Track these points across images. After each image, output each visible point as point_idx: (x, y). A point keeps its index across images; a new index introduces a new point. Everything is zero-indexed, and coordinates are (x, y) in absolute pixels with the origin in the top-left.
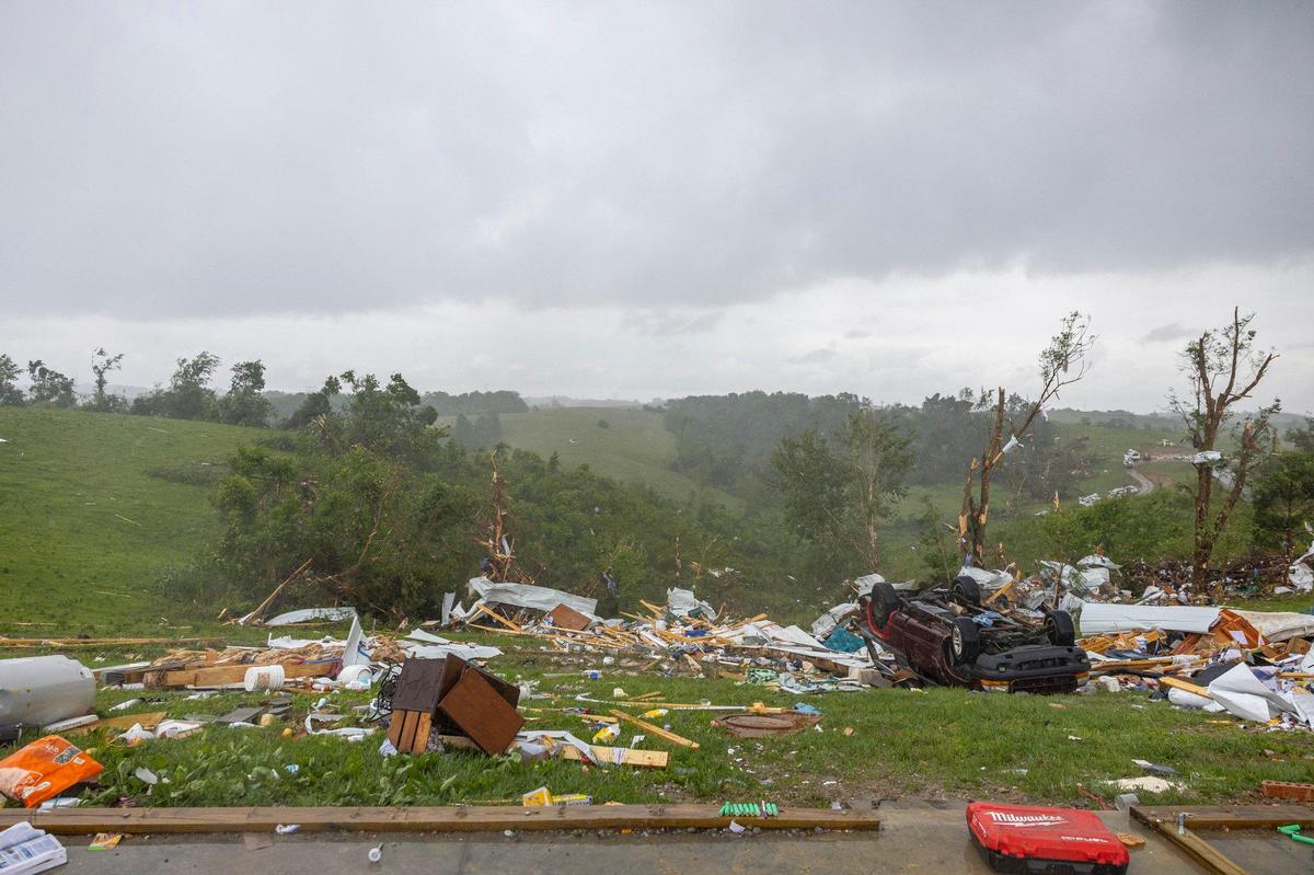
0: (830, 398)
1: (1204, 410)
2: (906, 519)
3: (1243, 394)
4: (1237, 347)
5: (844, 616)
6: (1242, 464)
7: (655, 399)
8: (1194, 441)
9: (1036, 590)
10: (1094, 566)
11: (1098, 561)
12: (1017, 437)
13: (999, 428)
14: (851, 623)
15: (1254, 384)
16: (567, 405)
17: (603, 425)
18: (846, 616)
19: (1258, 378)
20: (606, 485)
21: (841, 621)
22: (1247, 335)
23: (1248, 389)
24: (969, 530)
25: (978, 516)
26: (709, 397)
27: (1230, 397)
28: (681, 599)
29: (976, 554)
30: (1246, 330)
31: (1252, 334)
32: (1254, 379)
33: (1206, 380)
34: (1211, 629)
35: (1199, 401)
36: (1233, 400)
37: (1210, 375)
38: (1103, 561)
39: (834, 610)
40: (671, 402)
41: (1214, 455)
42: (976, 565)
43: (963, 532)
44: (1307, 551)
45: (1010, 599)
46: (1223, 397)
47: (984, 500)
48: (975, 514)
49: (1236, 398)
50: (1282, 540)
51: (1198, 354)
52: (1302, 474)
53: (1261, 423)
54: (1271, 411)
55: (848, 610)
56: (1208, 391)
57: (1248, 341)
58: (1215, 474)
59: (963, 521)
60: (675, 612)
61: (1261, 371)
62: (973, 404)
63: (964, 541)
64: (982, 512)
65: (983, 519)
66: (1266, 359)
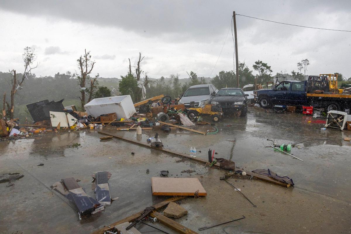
1: (82, 77)
3: (90, 72)
6: (91, 90)
8: (81, 85)
13: (15, 82)
15: (91, 70)
19: (92, 68)
27: (87, 73)
31: (90, 56)
33: (82, 69)
35: (81, 74)
41: (85, 89)
43: (4, 116)
46: (85, 73)
47: (12, 105)
48: (9, 110)
51: (80, 61)
53: (95, 80)
54: (97, 76)
56: (82, 71)
57: (90, 58)
58: (86, 93)
59: (4, 112)
61: (92, 66)
62: (71, 76)
63: (5, 118)
64: (12, 108)
65: (12, 111)
66: (93, 63)
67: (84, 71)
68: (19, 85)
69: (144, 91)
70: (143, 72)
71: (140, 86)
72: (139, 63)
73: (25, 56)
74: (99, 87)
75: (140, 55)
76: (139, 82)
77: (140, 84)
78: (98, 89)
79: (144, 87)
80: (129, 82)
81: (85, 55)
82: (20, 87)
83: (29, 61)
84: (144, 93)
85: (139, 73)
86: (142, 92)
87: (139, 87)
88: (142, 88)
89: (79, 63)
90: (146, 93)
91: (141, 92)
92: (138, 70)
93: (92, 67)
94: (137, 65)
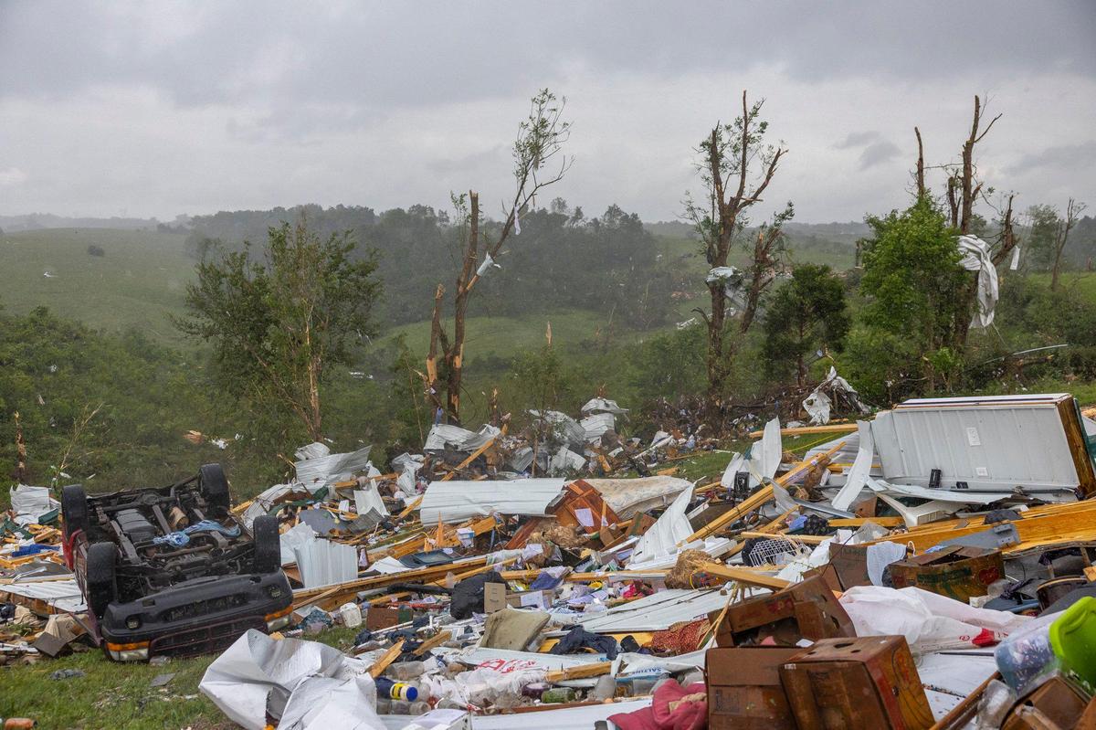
0: (399, 211)
1: (717, 218)
2: (485, 358)
3: (755, 198)
4: (746, 140)
5: (275, 501)
6: (755, 281)
7: (178, 217)
8: (709, 256)
9: (524, 447)
10: (597, 412)
11: (601, 406)
12: (492, 255)
13: (474, 244)
14: (286, 509)
15: (764, 186)
16: (50, 226)
17: (95, 251)
18: (278, 501)
19: (768, 178)
20: (73, 335)
21: (271, 507)
22: (758, 127)
23: (759, 191)
24: (440, 377)
25: (452, 358)
26: (248, 213)
27: (742, 201)
28: (29, 500)
29: (451, 406)
30: (757, 120)
31: (764, 125)
32: (763, 179)
33: (718, 181)
34: (549, 510)
35: (714, 207)
36: (744, 204)
37: (723, 177)
38: (607, 405)
39: (265, 495)
40: (197, 219)
41: (727, 272)
42: (451, 422)
43: (432, 381)
44: (826, 378)
45: (490, 461)
46: (734, 201)
47: (459, 337)
48: (448, 356)
49: (748, 203)
50: (793, 367)
51: (712, 147)
52: (812, 289)
53: (774, 233)
54: (783, 217)
55: (282, 493)
56: (721, 193)
57: (759, 134)
58: (729, 293)
59: (431, 366)
60: (18, 520)
61: (771, 169)
62: (567, 218)
63: (434, 391)
64: (456, 353)
65: (458, 362)
66: (775, 155)
67: (730, 193)
68: (488, 257)
69: (988, 286)
70: (991, 190)
71: (970, 264)
72: (968, 147)
73: (526, 133)
74: (792, 266)
75: (978, 106)
76: (967, 242)
77: (973, 252)
78: (789, 275)
79: (989, 266)
80: (920, 242)
81: (742, 115)
82: (492, 265)
83: (533, 151)
84: (989, 297)
85: (969, 199)
86: (976, 294)
87: (967, 266)
88: (977, 273)
89: (706, 154)
90: (996, 296)
91: (972, 293)
92: (963, 184)
93: (767, 172)
94: (961, 160)
